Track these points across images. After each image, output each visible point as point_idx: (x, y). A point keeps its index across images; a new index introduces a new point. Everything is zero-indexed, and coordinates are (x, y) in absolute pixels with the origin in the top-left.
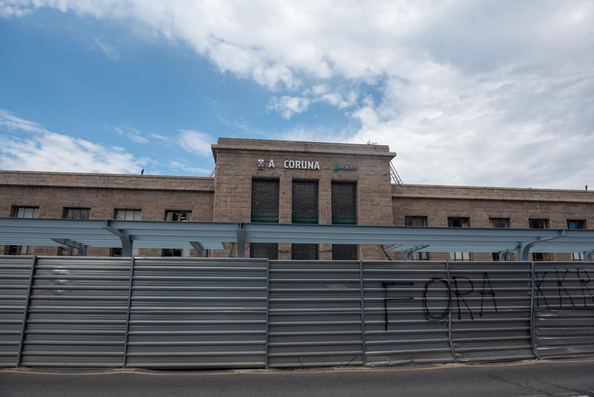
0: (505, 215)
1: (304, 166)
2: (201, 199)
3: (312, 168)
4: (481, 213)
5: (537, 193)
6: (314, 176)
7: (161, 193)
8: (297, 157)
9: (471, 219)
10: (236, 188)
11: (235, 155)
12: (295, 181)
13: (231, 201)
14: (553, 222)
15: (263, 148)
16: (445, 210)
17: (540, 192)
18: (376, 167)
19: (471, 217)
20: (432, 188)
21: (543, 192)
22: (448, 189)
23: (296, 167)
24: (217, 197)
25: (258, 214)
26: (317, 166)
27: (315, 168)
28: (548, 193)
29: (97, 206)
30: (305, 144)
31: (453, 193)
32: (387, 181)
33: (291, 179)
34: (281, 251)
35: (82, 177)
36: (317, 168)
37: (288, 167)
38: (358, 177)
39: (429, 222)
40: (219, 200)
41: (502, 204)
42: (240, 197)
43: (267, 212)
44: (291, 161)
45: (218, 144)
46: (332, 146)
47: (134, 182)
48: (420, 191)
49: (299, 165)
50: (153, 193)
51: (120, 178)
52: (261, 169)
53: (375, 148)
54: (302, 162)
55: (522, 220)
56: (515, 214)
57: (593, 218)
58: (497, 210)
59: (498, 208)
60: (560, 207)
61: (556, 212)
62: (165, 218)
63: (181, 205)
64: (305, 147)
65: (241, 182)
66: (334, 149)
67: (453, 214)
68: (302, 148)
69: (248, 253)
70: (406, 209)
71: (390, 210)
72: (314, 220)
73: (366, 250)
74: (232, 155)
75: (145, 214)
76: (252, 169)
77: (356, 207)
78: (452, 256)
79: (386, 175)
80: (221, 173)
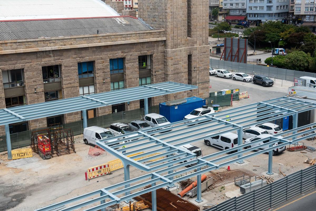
0: (18, 66)
5: (51, 42)
14: (65, 67)
17: (54, 41)
21: (57, 41)
28: (62, 41)
41: (16, 56)
55: (36, 68)
56: (28, 65)
57: (102, 59)
58: (10, 62)
59: (11, 61)
60: (73, 52)
61: (69, 57)
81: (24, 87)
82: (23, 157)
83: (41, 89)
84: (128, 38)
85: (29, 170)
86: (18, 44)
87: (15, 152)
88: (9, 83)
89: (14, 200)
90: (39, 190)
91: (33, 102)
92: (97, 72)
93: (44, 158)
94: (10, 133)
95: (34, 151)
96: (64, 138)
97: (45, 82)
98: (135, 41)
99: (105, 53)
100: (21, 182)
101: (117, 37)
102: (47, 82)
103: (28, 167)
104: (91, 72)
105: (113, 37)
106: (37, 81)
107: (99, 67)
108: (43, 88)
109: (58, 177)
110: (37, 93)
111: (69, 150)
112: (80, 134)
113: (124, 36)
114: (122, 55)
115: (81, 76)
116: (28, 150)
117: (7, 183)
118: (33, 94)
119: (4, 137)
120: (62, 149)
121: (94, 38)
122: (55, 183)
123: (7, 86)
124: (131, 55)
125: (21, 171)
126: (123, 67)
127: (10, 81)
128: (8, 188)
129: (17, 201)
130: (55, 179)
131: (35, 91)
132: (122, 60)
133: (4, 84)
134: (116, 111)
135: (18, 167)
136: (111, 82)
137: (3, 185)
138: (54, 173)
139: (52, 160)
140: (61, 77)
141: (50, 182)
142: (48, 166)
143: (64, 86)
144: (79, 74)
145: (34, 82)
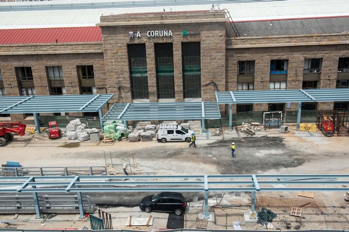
0: (319, 56)
1: (161, 35)
2: (97, 58)
3: (167, 35)
4: (298, 55)
6: (169, 41)
7: (71, 56)
8: (156, 27)
9: (289, 61)
10: (117, 53)
11: (113, 29)
12: (156, 45)
13: (115, 62)
16: (269, 55)
18: (214, 30)
19: (290, 59)
20: (260, 40)
22: (274, 39)
23: (156, 36)
24: (105, 59)
25: (134, 67)
26: (170, 33)
27: (169, 35)
29: (34, 65)
30: (162, 17)
31: (278, 41)
32: (222, 40)
33: (153, 44)
34: (150, 92)
35: (20, 47)
36: (170, 35)
37: (150, 36)
38: (201, 39)
39: (256, 64)
40: (107, 62)
41: (318, 48)
42: (120, 59)
43: (140, 66)
45: (101, 22)
46: (181, 16)
47: (53, 48)
48: (251, 42)
49: (157, 34)
51: (44, 47)
52: (132, 39)
53: (215, 15)
54: (160, 31)
55: (333, 59)
56: (327, 55)
58: (312, 52)
59: (314, 51)
62: (78, 71)
63: (86, 62)
64: (162, 20)
65: (120, 48)
66: (182, 19)
67: (276, 58)
68: (159, 20)
69: (129, 94)
70: (239, 57)
71: (223, 62)
72: (171, 69)
73: (206, 89)
74: (111, 29)
75: (65, 69)
76: (125, 38)
77: (200, 60)
78: (272, 86)
79: (221, 36)
80: (106, 43)
81: (320, 74)
82: (308, 130)
83: (334, 77)
85: (311, 142)
86: (322, 37)
87: (302, 125)
88: (308, 69)
89: (295, 161)
90: (316, 160)
91: (325, 87)
93: (326, 135)
95: (318, 128)
96: (347, 122)
97: (339, 71)
100: (303, 149)
102: (341, 71)
103: (311, 139)
106: (332, 69)
108: (336, 77)
109: (334, 153)
110: (330, 80)
116: (313, 126)
117: (292, 147)
118: (327, 81)
119: (297, 112)
120: (343, 131)
122: (332, 158)
123: (306, 72)
125: (304, 141)
127: (310, 68)
128: (292, 152)
129: (298, 163)
130: (331, 155)
131: (329, 78)
133: (304, 69)
135: (303, 138)
137: (289, 148)
138: (332, 149)
139: (332, 138)
141: (327, 155)
142: (328, 142)
145: (329, 70)
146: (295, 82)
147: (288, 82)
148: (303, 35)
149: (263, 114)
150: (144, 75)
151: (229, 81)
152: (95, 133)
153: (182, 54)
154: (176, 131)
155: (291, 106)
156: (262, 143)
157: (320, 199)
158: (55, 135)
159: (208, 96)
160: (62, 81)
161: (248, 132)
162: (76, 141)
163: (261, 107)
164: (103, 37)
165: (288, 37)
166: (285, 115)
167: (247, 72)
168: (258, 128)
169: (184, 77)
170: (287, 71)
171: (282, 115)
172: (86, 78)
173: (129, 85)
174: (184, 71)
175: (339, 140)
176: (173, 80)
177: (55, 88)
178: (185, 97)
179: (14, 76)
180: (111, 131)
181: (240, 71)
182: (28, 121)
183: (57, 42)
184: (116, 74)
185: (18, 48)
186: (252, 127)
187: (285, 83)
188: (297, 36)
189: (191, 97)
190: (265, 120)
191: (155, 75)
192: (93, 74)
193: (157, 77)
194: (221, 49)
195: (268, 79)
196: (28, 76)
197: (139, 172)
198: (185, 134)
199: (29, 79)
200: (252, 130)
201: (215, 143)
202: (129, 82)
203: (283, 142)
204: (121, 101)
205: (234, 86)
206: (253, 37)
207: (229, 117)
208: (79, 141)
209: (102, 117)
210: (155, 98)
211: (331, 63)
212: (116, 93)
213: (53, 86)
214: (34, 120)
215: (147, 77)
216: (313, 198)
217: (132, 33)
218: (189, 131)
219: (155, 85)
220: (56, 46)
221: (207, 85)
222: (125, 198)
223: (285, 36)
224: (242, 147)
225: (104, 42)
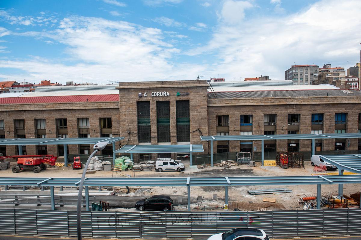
0: (273, 113)
1: (161, 95)
2: (115, 112)
3: (166, 95)
4: (259, 112)
5: (295, 99)
6: (167, 99)
7: (96, 110)
8: (158, 90)
10: (129, 108)
11: (128, 91)
12: (158, 103)
13: (127, 114)
14: (303, 115)
15: (140, 87)
16: (239, 112)
17: (297, 99)
18: (199, 92)
19: (253, 115)
20: (232, 100)
21: (299, 99)
22: (241, 100)
23: (158, 96)
24: (121, 112)
25: (141, 119)
27: (167, 95)
29: (69, 117)
30: (162, 83)
31: (244, 102)
32: (205, 100)
33: (155, 101)
34: (152, 137)
35: (61, 104)
36: (168, 95)
37: (153, 96)
38: (190, 99)
39: (229, 118)
40: (122, 114)
41: (273, 107)
42: (131, 112)
43: (146, 118)
44: (155, 93)
45: (119, 86)
46: (176, 82)
47: (84, 105)
48: (225, 102)
49: (159, 94)
50: (94, 110)
51: (78, 104)
52: (140, 98)
53: (199, 82)
54: (161, 93)
55: (284, 115)
56: (280, 112)
57: (329, 112)
58: (269, 110)
60: (309, 107)
61: (306, 110)
62: (100, 122)
63: (106, 115)
64: (162, 85)
65: (131, 104)
66: (177, 84)
67: (244, 113)
68: (160, 85)
69: (137, 138)
70: (217, 112)
71: (206, 115)
72: (168, 120)
73: (194, 135)
74: (126, 91)
75: (91, 120)
76: (136, 97)
77: (189, 113)
78: (242, 134)
79: (204, 96)
80: (122, 101)
81: (276, 126)
82: (270, 165)
83: (285, 128)
84: (351, 100)
85: (273, 171)
86: (275, 100)
87: (265, 161)
88: (267, 123)
92: (325, 121)
93: (283, 168)
94: (264, 151)
95: (277, 164)
96: (298, 161)
98: (357, 102)
99: (332, 109)
101: (342, 98)
102: (290, 124)
103: (272, 170)
104: (320, 121)
105: (339, 98)
106: (284, 122)
107: (327, 118)
108: (287, 128)
111: (300, 166)
112: (309, 161)
113: (348, 98)
114: (345, 111)
115: (313, 123)
116: (274, 162)
117: (258, 174)
118: (281, 131)
119: (261, 153)
120: (296, 165)
121: (324, 98)
124: (352, 112)
125: (267, 171)
126: (346, 120)
127: (268, 122)
131: (282, 129)
132: (346, 114)
133: (264, 123)
134: (338, 150)
135: (266, 169)
136: (336, 129)
137: (256, 174)
140: (300, 122)
142: (285, 171)
143: (301, 128)
144: (312, 122)
145: (282, 123)
146: (258, 131)
147: (253, 131)
148: (262, 98)
149: (236, 154)
150: (148, 124)
151: (210, 130)
152: (108, 164)
153: (176, 109)
154: (170, 162)
155: (257, 149)
156: (236, 172)
157: (280, 203)
158: (77, 166)
159: (195, 140)
160: (87, 129)
161: (225, 166)
162: (93, 171)
163: (235, 150)
164: (120, 96)
165: (251, 99)
166: (253, 156)
167: (224, 124)
168: (233, 164)
169: (177, 126)
170: (252, 124)
171: (250, 155)
172: (106, 127)
173: (136, 132)
174: (177, 122)
175: (293, 170)
176: (170, 128)
177: (82, 134)
178: (178, 141)
179: (54, 125)
180: (120, 163)
181: (218, 123)
182: (60, 159)
183: (87, 101)
184: (128, 123)
185: (60, 105)
186: (229, 163)
187: (252, 132)
188: (258, 98)
189: (182, 141)
190: (238, 159)
191: (156, 124)
192: (111, 125)
193: (158, 126)
194: (204, 105)
195: (239, 129)
196: (64, 126)
197: (138, 188)
198: (177, 165)
199: (64, 128)
200: (228, 165)
201: (199, 172)
202: (137, 129)
203: (252, 172)
204: (130, 143)
205: (214, 134)
206: (227, 99)
207: (211, 156)
208: (95, 171)
209: (115, 150)
210: (156, 142)
211: (283, 118)
212: (127, 137)
213: (81, 133)
214: (64, 159)
215: (150, 126)
216: (275, 203)
217: (141, 93)
218: (180, 163)
219: (156, 131)
220: (86, 104)
221: (194, 132)
222: (124, 203)
223: (249, 98)
224: (221, 174)
225: (120, 100)
